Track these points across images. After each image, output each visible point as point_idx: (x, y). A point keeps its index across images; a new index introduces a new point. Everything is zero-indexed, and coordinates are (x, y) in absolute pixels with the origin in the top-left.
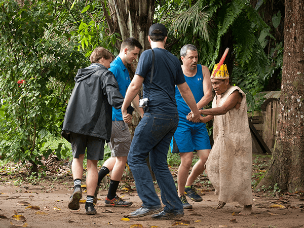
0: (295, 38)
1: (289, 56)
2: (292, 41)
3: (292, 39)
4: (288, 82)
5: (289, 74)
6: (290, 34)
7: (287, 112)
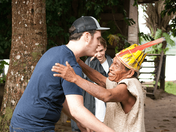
0: (32, 10)
1: (26, 28)
2: (29, 13)
3: (29, 11)
4: (26, 52)
5: (27, 45)
6: (27, 6)
7: (27, 82)
